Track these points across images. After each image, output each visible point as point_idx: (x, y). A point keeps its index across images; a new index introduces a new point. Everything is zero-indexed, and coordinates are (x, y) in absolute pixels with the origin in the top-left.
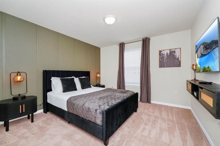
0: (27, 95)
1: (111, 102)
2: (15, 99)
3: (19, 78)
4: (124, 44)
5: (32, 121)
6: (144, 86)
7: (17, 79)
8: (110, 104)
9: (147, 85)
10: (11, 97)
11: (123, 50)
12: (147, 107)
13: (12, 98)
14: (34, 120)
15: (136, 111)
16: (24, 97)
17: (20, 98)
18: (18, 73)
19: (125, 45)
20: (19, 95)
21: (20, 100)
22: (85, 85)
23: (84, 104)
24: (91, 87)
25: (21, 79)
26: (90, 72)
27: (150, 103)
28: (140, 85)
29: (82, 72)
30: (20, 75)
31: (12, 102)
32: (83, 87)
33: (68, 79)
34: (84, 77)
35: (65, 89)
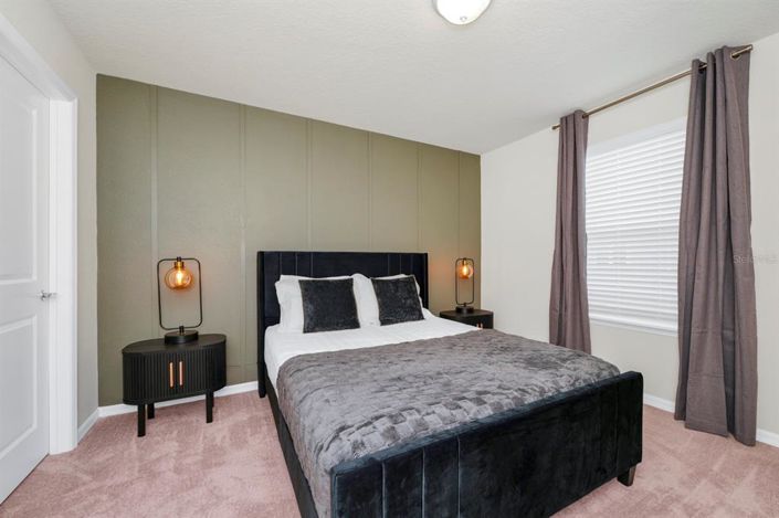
0: (202, 331)
1: (418, 416)
2: (170, 340)
3: (180, 277)
4: (586, 116)
5: (210, 420)
6: (703, 333)
7: (175, 279)
8: (406, 429)
9: (728, 333)
10: (162, 334)
11: (580, 145)
12: (716, 468)
13: (163, 337)
14: (214, 415)
15: (626, 479)
16: (194, 337)
17: (181, 340)
18: (179, 262)
19: (592, 119)
20: (182, 328)
21: (182, 345)
22: (396, 308)
23: (301, 401)
24: (421, 317)
25: (183, 279)
26: (426, 255)
27: (749, 440)
28: (674, 326)
29: (394, 256)
30: (183, 267)
31: (161, 348)
32: (388, 316)
33: (328, 281)
34: (402, 276)
35: (311, 319)
